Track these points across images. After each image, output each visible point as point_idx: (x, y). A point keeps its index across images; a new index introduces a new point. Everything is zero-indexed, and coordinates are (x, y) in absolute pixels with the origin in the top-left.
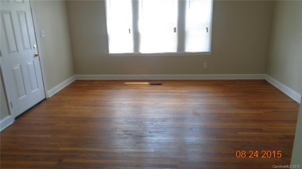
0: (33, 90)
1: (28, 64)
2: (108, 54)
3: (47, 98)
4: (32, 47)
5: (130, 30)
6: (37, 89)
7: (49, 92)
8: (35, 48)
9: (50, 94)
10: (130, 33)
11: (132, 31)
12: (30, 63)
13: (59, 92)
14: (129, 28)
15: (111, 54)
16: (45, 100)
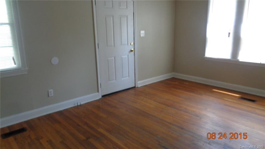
0: (123, 77)
1: (123, 57)
2: (204, 57)
3: (136, 86)
4: (129, 44)
5: (229, 33)
6: (128, 78)
7: (139, 82)
8: (132, 45)
9: (140, 84)
10: (229, 36)
11: (232, 35)
12: (125, 57)
13: (150, 84)
14: (230, 32)
15: (207, 58)
16: (134, 88)
